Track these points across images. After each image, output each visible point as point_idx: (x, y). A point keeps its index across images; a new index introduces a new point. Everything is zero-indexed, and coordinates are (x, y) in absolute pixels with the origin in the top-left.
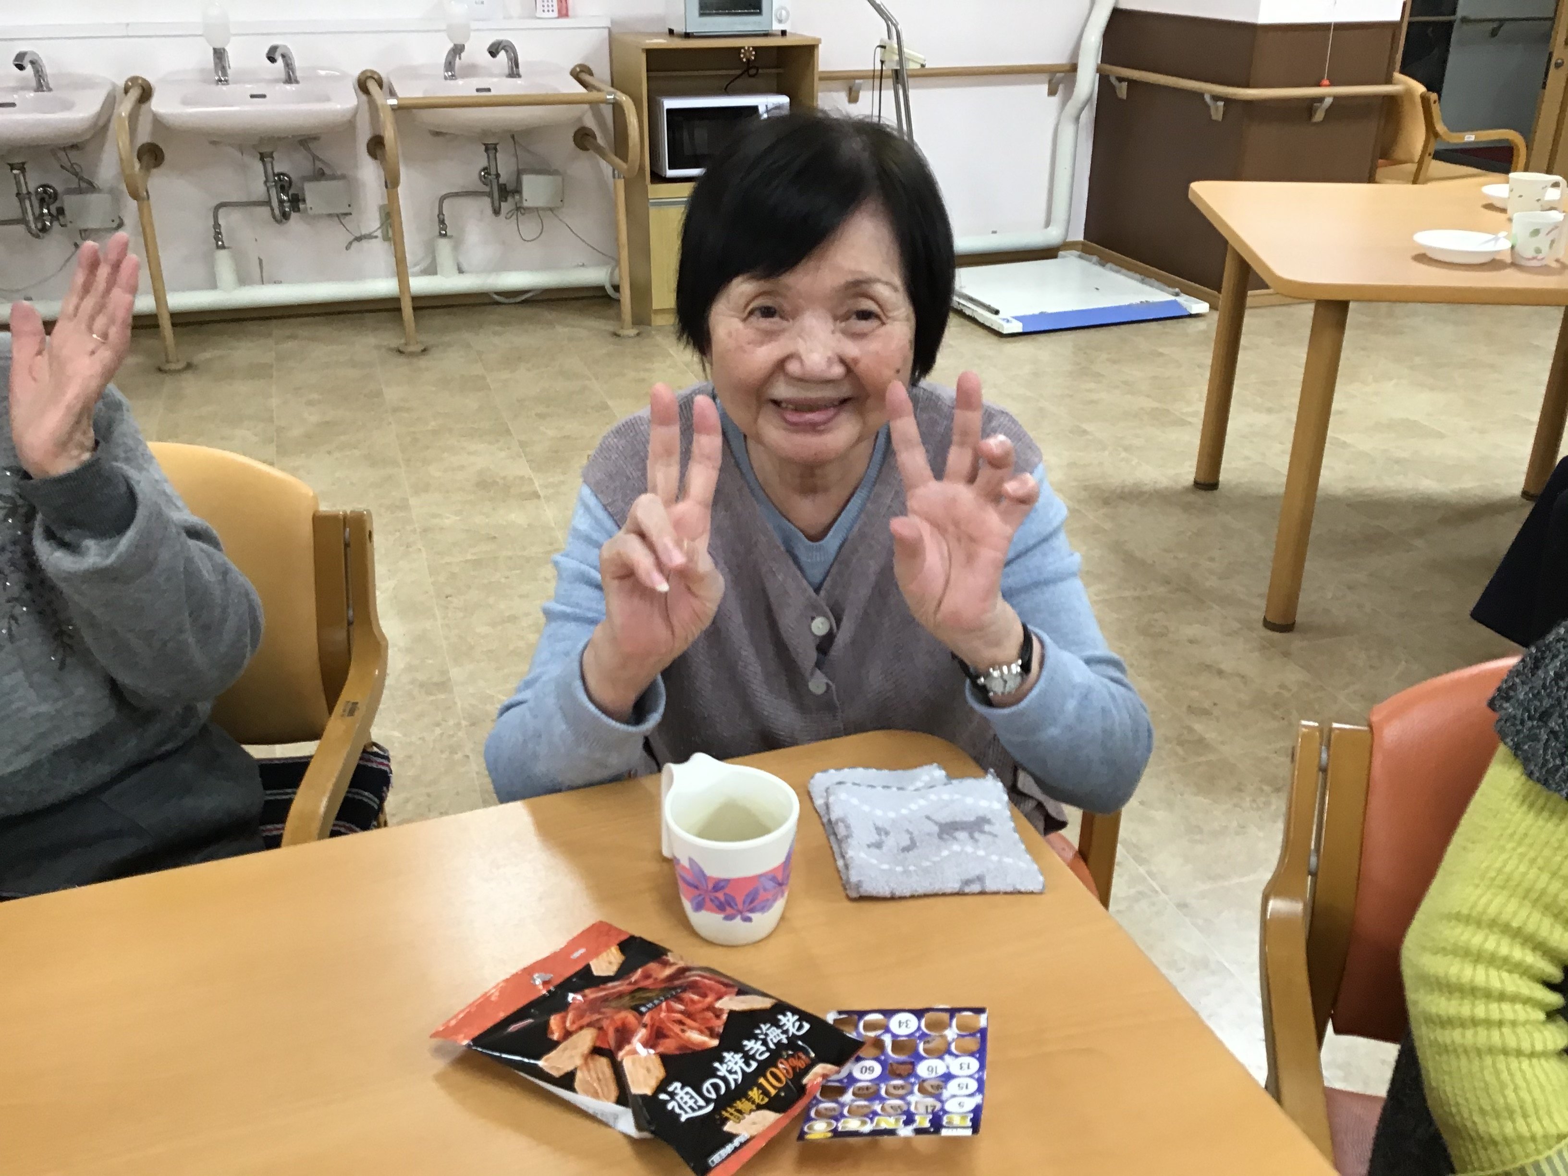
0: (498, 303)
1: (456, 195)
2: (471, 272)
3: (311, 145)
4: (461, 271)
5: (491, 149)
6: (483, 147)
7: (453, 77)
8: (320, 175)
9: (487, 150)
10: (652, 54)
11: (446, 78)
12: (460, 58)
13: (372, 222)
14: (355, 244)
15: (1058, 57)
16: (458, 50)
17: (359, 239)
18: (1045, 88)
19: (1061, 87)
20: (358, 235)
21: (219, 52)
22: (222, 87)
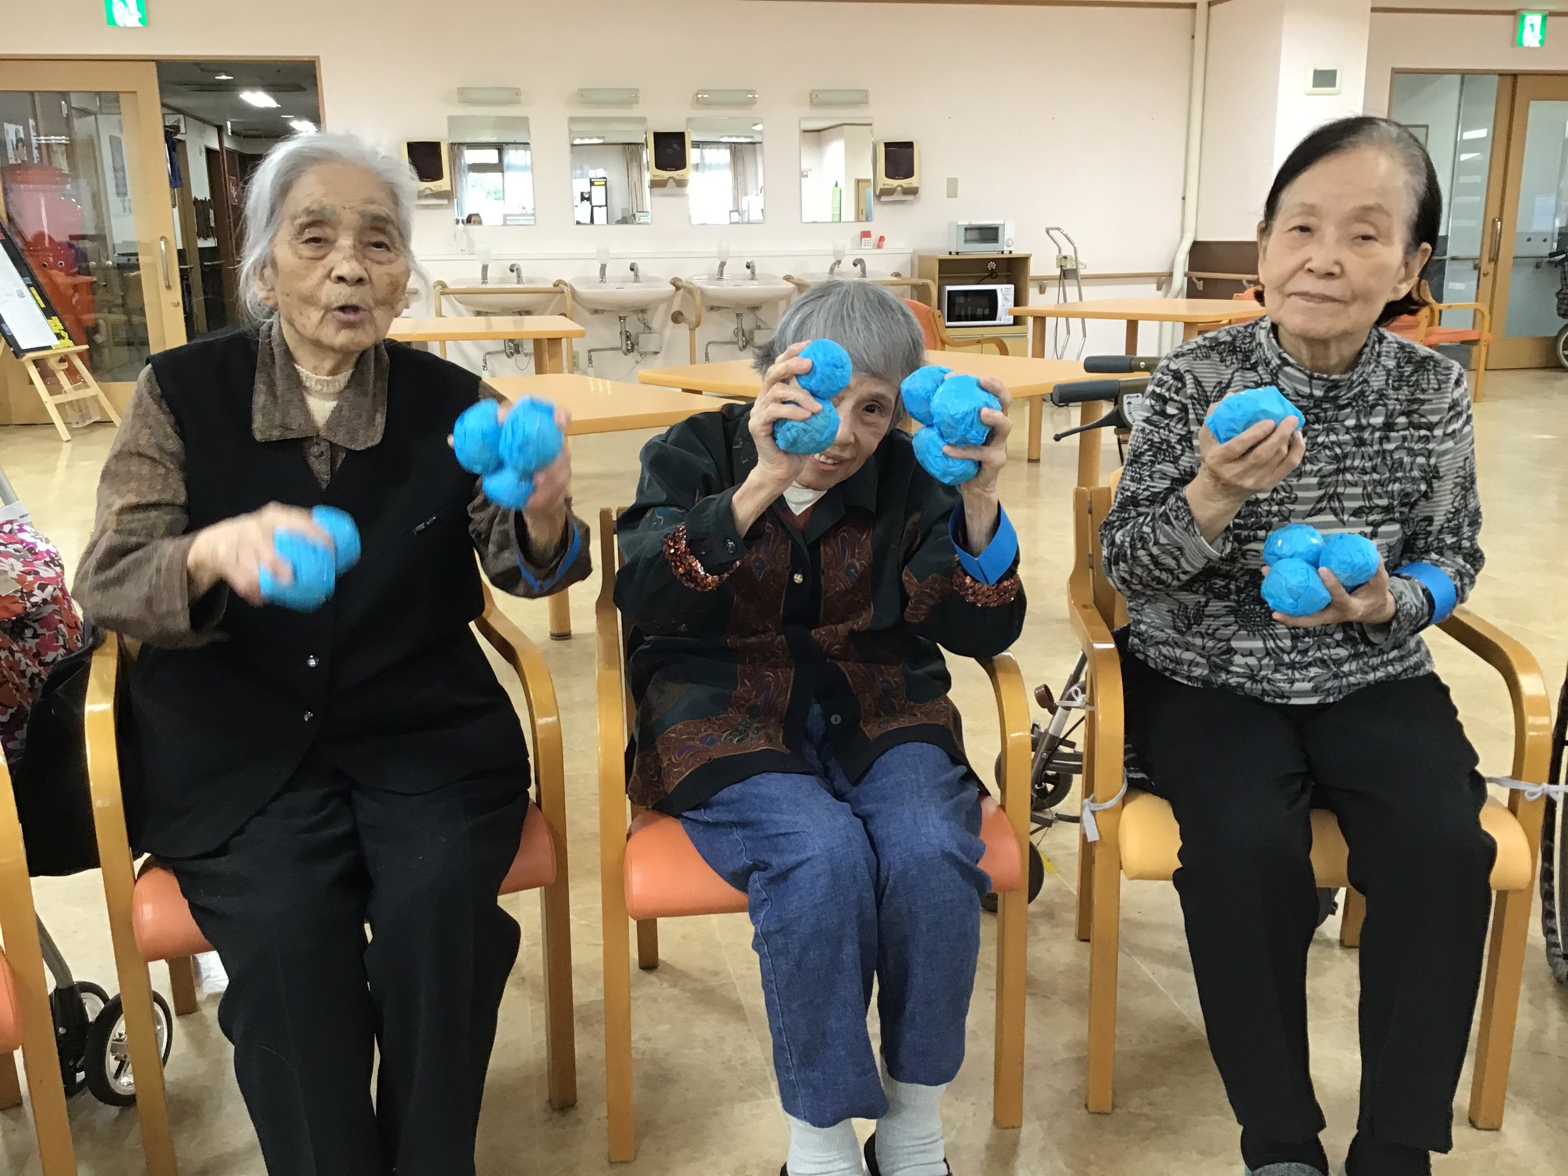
3: (758, 313)
8: (759, 328)
10: (942, 262)
12: (838, 267)
15: (1163, 269)
16: (839, 262)
18: (1155, 286)
19: (1164, 286)
21: (723, 265)
22: (720, 282)
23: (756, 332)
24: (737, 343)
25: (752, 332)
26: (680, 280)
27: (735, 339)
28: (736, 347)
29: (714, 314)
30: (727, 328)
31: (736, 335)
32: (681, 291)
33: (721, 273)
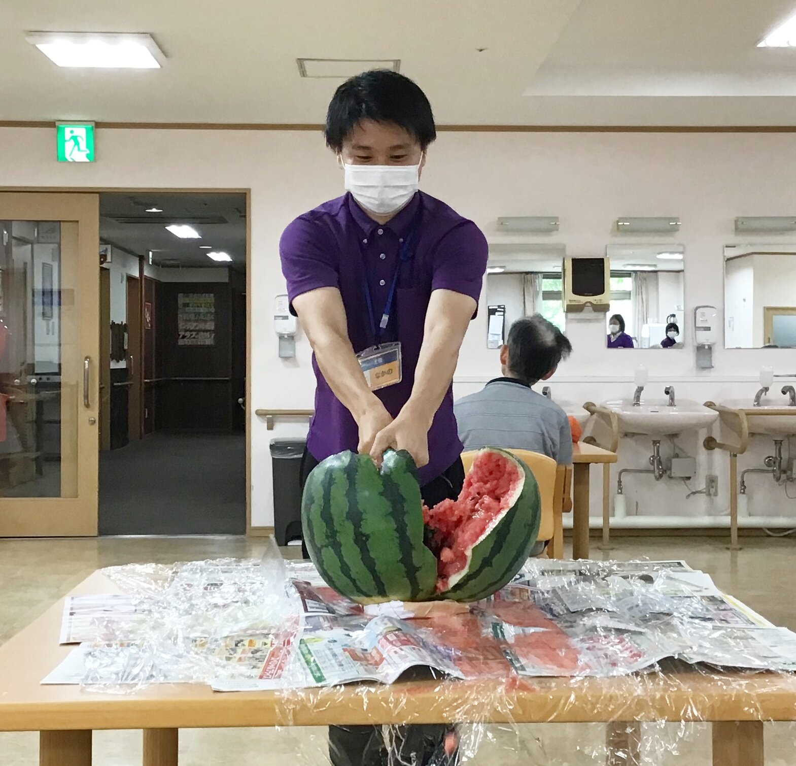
0: (769, 536)
1: (753, 471)
2: (756, 515)
3: (676, 440)
4: (750, 515)
5: (778, 443)
6: (774, 442)
7: (758, 405)
8: (677, 456)
9: (776, 443)
11: (754, 405)
12: (765, 395)
13: (702, 486)
14: (692, 496)
16: (766, 389)
17: (694, 493)
20: (694, 491)
21: (640, 389)
22: (636, 407)
23: (675, 461)
24: (653, 471)
25: (669, 460)
26: (594, 405)
27: (652, 468)
28: (652, 476)
29: (629, 441)
30: (644, 456)
31: (653, 464)
32: (595, 416)
33: (638, 397)
